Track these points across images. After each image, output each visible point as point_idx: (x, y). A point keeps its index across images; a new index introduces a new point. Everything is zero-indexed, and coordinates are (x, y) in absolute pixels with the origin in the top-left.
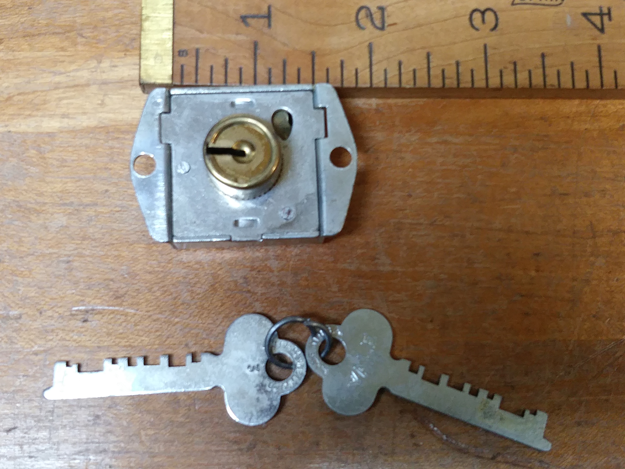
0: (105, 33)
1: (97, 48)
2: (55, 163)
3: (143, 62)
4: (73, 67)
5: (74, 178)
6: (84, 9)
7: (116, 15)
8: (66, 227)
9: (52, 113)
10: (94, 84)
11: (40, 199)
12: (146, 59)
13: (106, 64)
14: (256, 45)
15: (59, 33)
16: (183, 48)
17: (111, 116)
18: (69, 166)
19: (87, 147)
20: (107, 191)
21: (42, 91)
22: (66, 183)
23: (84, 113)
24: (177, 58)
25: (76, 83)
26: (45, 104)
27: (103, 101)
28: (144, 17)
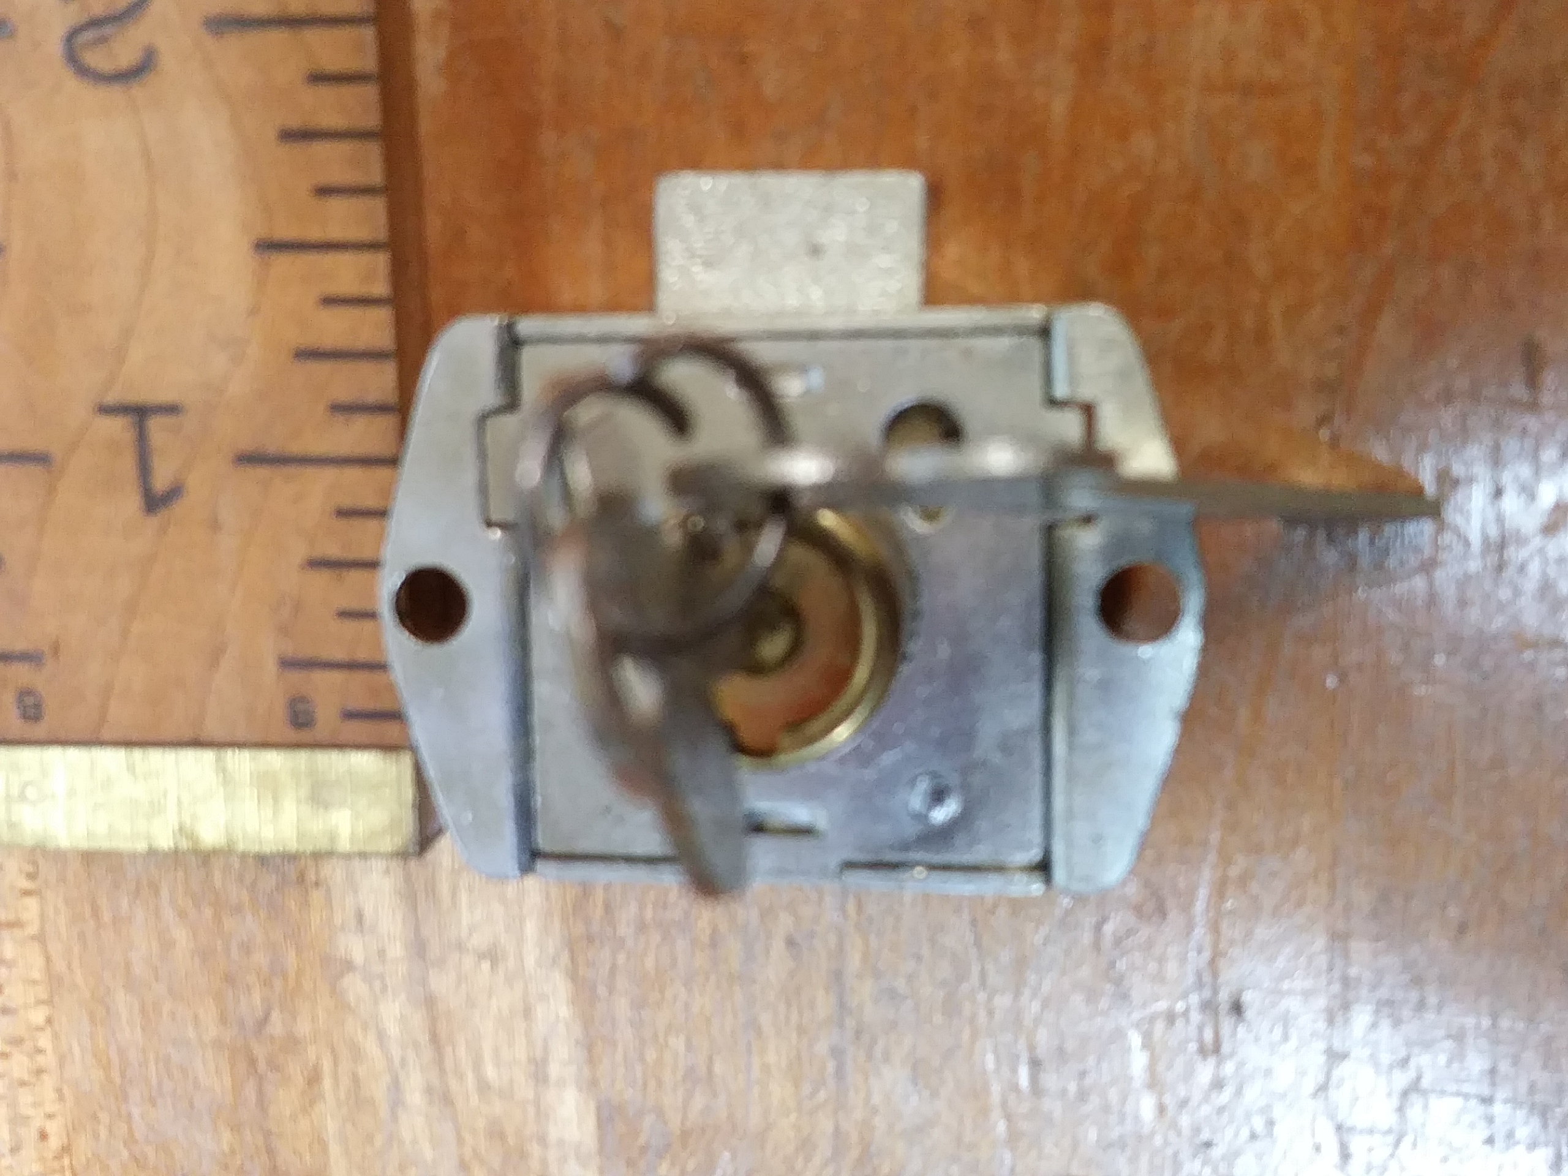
0: (247, 949)
1: (299, 973)
2: (699, 1102)
3: (344, 844)
4: (370, 1046)
5: (749, 1044)
6: (173, 1015)
7: (182, 914)
8: (914, 1068)
9: (531, 1110)
10: (424, 982)
11: (824, 1148)
12: (333, 837)
13: (355, 948)
14: (249, 459)
15: (260, 1092)
16: (280, 712)
17: (531, 928)
18: (710, 1059)
19: (639, 1004)
20: (791, 943)
21: (460, 1141)
22: (766, 1068)
23: (527, 1013)
24: (321, 731)
25: (424, 1038)
26: (502, 1136)
27: (481, 956)
28: (184, 844)
